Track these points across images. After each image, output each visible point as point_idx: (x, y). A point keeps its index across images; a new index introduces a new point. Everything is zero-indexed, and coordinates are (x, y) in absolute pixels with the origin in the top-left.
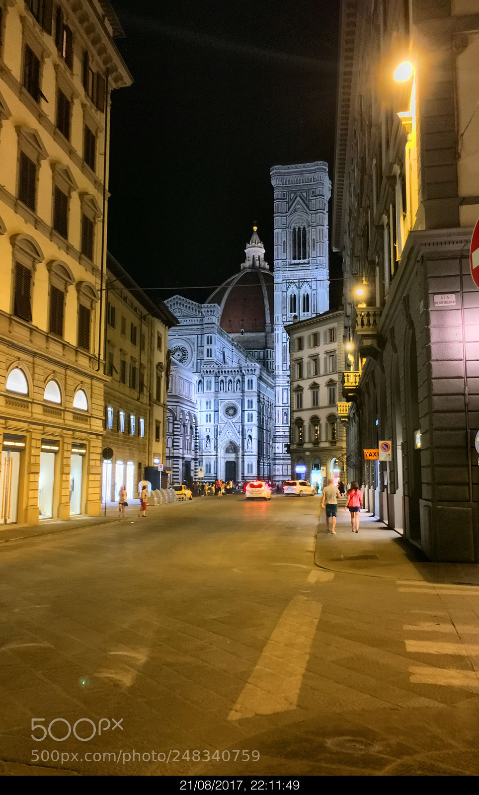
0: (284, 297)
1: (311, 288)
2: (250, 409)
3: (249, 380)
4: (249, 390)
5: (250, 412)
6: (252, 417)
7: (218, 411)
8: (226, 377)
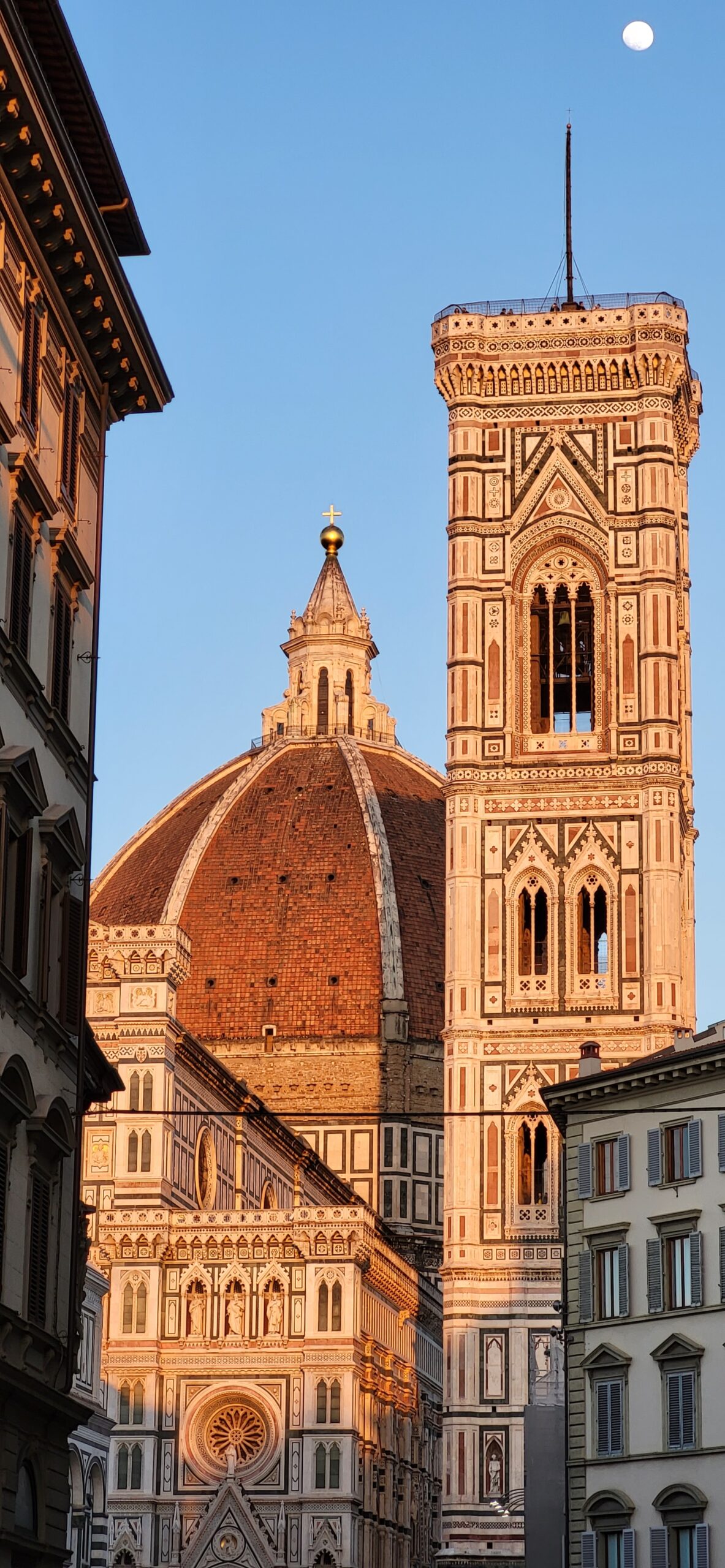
0: (493, 898)
1: (617, 861)
2: (328, 1426)
3: (323, 1289)
4: (322, 1335)
5: (328, 1440)
6: (336, 1465)
7: (174, 1434)
8: (214, 1267)
